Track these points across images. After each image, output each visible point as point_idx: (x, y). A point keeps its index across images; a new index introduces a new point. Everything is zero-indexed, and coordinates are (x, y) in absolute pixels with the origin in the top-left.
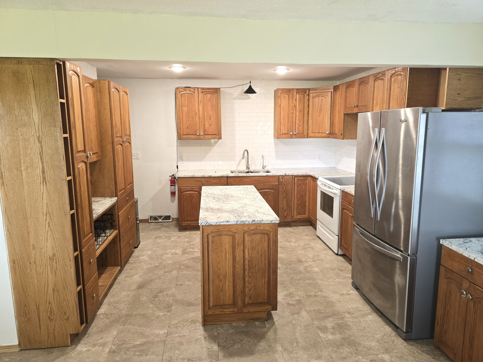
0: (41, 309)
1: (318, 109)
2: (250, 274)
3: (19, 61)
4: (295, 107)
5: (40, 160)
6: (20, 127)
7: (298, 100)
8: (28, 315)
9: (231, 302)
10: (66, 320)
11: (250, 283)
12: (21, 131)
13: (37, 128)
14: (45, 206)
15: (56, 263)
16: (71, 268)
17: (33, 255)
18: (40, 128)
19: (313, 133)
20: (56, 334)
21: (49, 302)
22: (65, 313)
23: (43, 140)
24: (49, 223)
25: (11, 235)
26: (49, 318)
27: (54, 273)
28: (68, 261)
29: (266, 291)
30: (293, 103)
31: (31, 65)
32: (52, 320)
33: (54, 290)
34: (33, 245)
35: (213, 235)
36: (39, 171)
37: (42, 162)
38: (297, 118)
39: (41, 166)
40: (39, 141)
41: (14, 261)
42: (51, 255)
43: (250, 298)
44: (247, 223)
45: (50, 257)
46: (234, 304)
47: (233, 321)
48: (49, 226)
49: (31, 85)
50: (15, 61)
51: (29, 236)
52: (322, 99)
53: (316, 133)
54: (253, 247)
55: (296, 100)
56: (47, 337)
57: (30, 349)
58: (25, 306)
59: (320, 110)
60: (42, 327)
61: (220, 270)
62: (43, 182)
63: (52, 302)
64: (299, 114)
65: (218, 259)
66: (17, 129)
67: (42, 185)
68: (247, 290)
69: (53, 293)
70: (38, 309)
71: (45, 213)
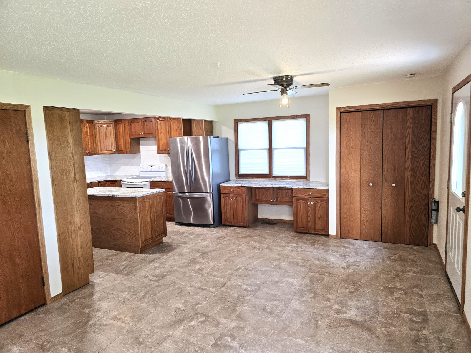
0: (74, 263)
1: (104, 134)
2: (157, 219)
3: (62, 109)
4: (87, 133)
5: (73, 168)
6: (63, 148)
7: (88, 128)
8: (67, 270)
9: (151, 237)
10: (87, 266)
11: (157, 224)
12: (63, 151)
13: (71, 149)
14: (76, 195)
15: (82, 230)
16: (89, 231)
17: (70, 228)
18: (73, 148)
19: (102, 151)
20: (83, 277)
21: (79, 257)
22: (87, 261)
23: (75, 155)
24: (78, 206)
25: (58, 217)
26: (79, 267)
27: (81, 237)
28: (88, 228)
29: (163, 227)
30: (85, 130)
31: (68, 112)
32: (80, 269)
33: (81, 248)
34: (70, 221)
35: (142, 202)
36: (72, 174)
37: (74, 169)
38: (89, 141)
39: (74, 171)
40: (72, 156)
41: (60, 234)
42: (79, 225)
43: (158, 232)
44: (154, 193)
45: (79, 227)
46: (152, 238)
47: (151, 247)
48: (78, 207)
49: (68, 124)
50: (60, 109)
51: (67, 215)
52: (106, 128)
53: (104, 151)
54: (157, 205)
55: (87, 128)
56: (78, 281)
57: (68, 293)
58: (66, 263)
59: (105, 135)
60: (75, 276)
61: (146, 220)
62: (75, 181)
63: (80, 256)
64: (90, 138)
65: (145, 215)
66: (61, 150)
67: (74, 183)
68: (156, 228)
69: (81, 250)
70: (73, 263)
71: (76, 200)
